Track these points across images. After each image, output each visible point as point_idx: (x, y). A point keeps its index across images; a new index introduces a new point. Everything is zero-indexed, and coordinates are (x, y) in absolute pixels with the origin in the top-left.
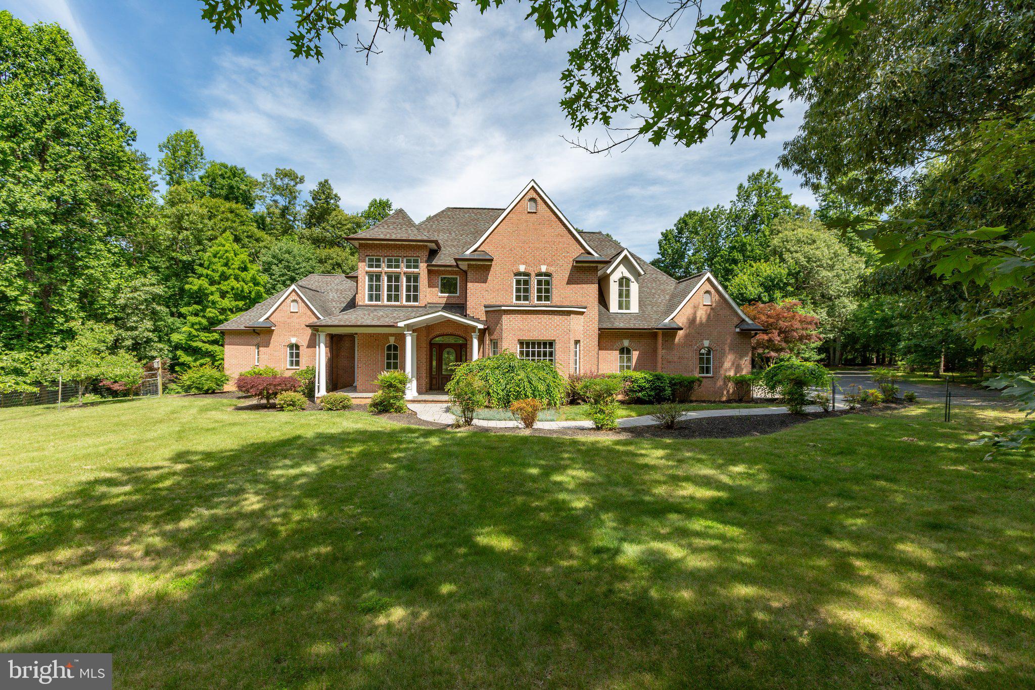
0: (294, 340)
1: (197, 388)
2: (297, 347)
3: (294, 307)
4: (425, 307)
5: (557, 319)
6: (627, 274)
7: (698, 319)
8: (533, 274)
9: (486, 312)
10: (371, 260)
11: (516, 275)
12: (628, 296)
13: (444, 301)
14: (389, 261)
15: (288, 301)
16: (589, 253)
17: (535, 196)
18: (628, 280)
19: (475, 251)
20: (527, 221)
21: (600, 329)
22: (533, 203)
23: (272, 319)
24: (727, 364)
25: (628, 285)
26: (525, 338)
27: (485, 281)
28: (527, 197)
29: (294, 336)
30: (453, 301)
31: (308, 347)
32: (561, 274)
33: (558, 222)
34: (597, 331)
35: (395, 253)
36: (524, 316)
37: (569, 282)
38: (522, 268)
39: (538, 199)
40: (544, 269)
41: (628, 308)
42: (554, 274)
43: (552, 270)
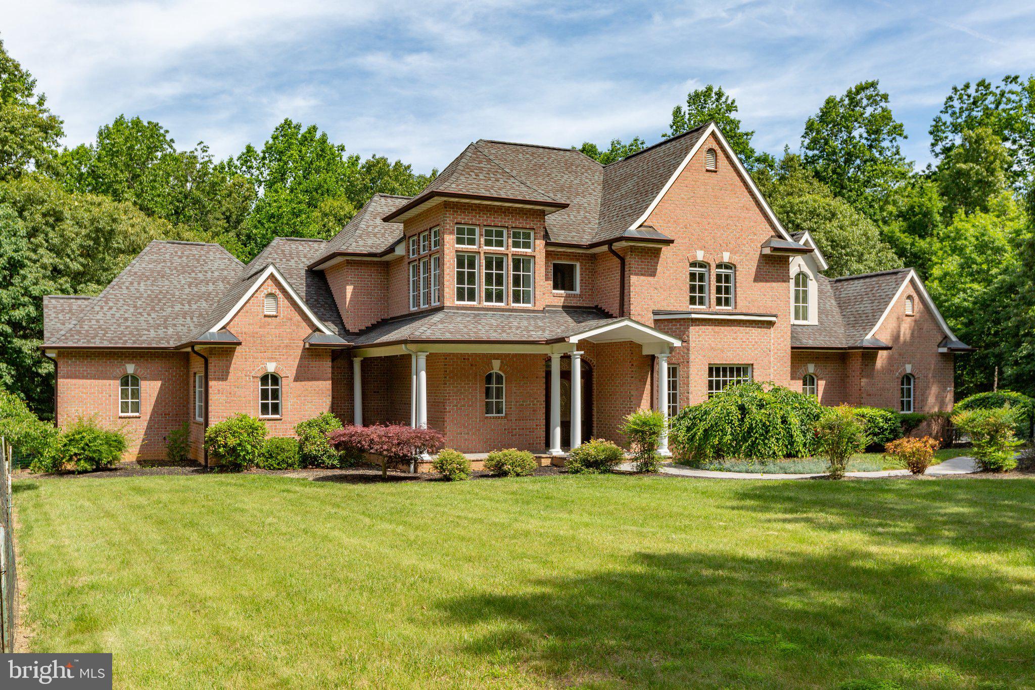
0: (271, 368)
1: (90, 459)
2: (275, 379)
3: (269, 308)
4: (543, 311)
5: (755, 332)
6: (806, 269)
7: (902, 335)
8: (713, 266)
9: (655, 320)
10: (460, 231)
11: (693, 265)
12: (805, 300)
13: (560, 302)
14: (489, 234)
15: (261, 295)
16: (780, 237)
17: (715, 146)
18: (805, 276)
19: (641, 226)
20: (705, 184)
21: (792, 348)
22: (711, 158)
23: (232, 329)
24: (931, 400)
25: (805, 285)
26: (718, 361)
27: (653, 274)
28: (706, 147)
29: (271, 359)
30: (574, 303)
31: (297, 379)
32: (747, 267)
33: (744, 189)
34: (789, 350)
35: (499, 220)
36: (717, 329)
37: (757, 279)
38: (700, 256)
39: (719, 151)
40: (726, 257)
41: (805, 318)
42: (738, 266)
43: (735, 259)
